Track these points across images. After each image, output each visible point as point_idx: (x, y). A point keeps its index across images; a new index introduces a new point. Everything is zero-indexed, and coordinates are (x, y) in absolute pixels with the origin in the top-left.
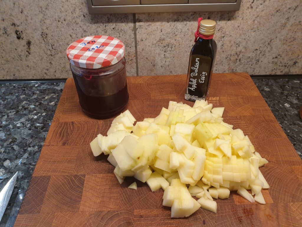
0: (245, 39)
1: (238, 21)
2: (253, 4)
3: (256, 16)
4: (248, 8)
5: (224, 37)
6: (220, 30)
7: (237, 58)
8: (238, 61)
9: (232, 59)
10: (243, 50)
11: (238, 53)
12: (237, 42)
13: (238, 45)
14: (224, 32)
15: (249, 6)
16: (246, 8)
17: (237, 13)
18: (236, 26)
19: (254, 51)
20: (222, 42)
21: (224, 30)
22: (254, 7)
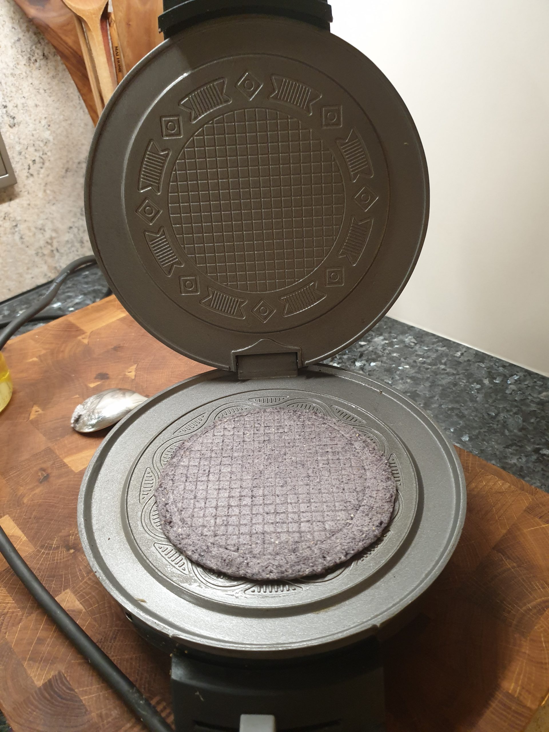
0: (47, 219)
1: (24, 198)
2: (31, 171)
3: (43, 184)
4: (27, 177)
5: (16, 226)
6: (6, 218)
7: (53, 249)
8: (55, 252)
9: (46, 252)
10: (54, 235)
11: (49, 241)
12: (40, 227)
13: (42, 229)
14: (13, 219)
15: (26, 174)
16: (24, 178)
17: (16, 187)
18: (25, 205)
19: (69, 231)
20: (19, 233)
21: (11, 215)
22: (35, 174)
